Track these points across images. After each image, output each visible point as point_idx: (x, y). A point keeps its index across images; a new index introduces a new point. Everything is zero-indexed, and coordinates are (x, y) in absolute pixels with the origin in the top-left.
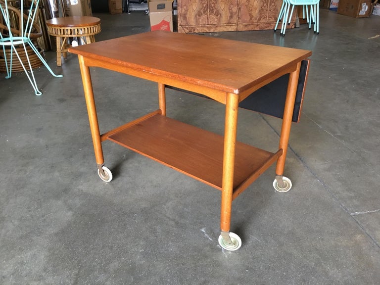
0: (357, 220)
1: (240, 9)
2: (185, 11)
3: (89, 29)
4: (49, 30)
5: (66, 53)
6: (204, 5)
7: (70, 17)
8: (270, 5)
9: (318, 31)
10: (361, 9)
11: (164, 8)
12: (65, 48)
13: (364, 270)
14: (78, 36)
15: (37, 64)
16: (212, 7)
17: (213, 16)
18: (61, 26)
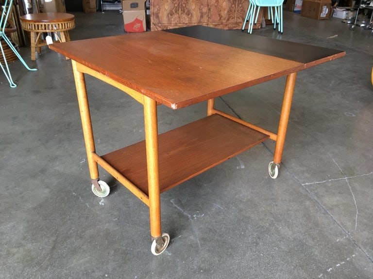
0: (307, 189)
1: (209, 9)
2: (158, 10)
3: (63, 25)
4: (23, 25)
5: (40, 48)
6: (176, 5)
7: (44, 13)
8: (238, 6)
9: (282, 31)
10: (321, 12)
11: (137, 6)
12: (40, 43)
13: (311, 228)
14: (53, 31)
15: (12, 58)
16: (184, 7)
17: (184, 16)
18: (35, 22)
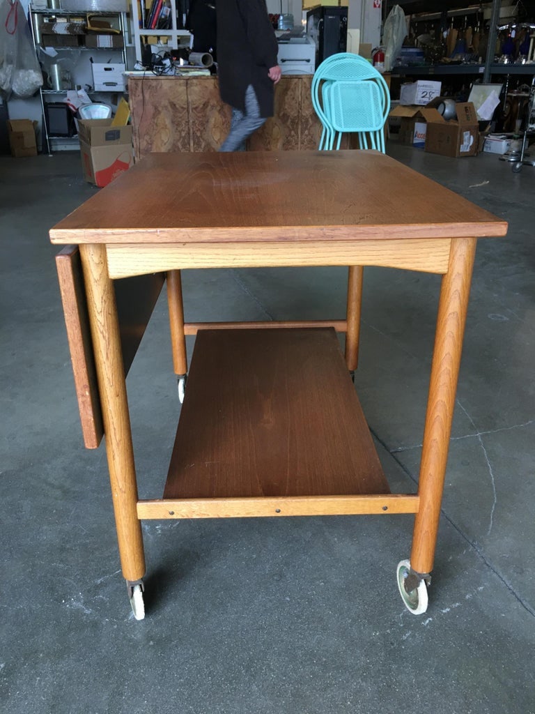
2: (148, 143)
6: (183, 134)
8: (302, 133)
10: (461, 142)
16: (198, 137)
